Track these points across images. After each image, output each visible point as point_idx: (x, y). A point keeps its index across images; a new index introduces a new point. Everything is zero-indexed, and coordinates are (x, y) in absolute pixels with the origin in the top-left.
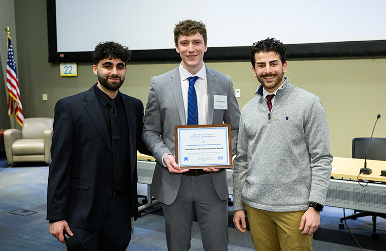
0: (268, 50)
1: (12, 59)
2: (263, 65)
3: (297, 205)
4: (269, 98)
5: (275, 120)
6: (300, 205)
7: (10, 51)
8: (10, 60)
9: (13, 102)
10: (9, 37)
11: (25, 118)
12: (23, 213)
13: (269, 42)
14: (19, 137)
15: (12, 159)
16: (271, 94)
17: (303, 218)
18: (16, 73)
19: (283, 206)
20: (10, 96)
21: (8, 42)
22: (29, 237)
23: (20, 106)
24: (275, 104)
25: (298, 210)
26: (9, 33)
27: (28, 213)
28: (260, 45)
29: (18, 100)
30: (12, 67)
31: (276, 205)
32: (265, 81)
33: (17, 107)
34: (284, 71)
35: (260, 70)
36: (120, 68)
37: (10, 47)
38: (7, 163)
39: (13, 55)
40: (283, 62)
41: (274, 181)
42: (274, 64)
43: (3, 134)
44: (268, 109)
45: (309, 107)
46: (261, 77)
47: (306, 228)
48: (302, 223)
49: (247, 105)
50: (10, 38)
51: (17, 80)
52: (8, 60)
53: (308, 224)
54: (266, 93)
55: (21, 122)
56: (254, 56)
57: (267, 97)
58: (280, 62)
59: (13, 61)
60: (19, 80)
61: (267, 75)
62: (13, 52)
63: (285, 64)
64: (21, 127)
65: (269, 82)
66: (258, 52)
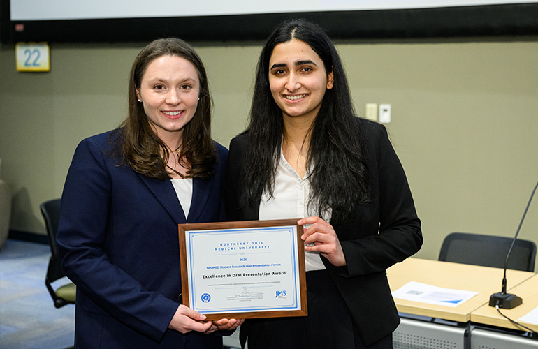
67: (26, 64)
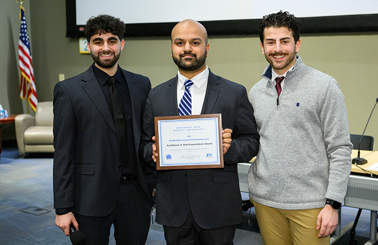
0: (280, 25)
1: (25, 33)
2: (272, 42)
3: (312, 202)
4: (279, 80)
5: (284, 106)
6: (316, 201)
7: (23, 24)
8: (23, 35)
9: (25, 83)
10: (21, 7)
11: (39, 101)
12: (35, 211)
13: (282, 16)
14: (32, 123)
15: (23, 148)
16: (281, 76)
17: (319, 217)
18: (29, 50)
19: (296, 203)
20: (22, 76)
21: (20, 13)
22: (42, 239)
23: (34, 87)
24: (285, 88)
25: (314, 208)
26: (22, 3)
27: (40, 212)
28: (270, 19)
29: (31, 81)
30: (24, 42)
31: (288, 203)
32: (273, 60)
33: (30, 89)
34: (296, 51)
35: (269, 48)
36: (112, 42)
37: (22, 20)
38: (18, 154)
39: (26, 28)
40: (297, 39)
41: (285, 175)
42: (285, 42)
43: (14, 120)
44: (276, 93)
45: (324, 91)
46: (269, 55)
47: (322, 228)
48: (318, 223)
49: (254, 87)
50: (23, 9)
51: (31, 57)
52: (20, 35)
53: (324, 223)
54: (275, 75)
55: (35, 106)
56: (263, 31)
57: (277, 79)
58: (292, 40)
59: (26, 35)
60: (32, 57)
61: (276, 54)
62: (26, 24)
63: (298, 42)
64: (35, 113)
65: (278, 62)
66: (268, 26)
67: (85, 50)
